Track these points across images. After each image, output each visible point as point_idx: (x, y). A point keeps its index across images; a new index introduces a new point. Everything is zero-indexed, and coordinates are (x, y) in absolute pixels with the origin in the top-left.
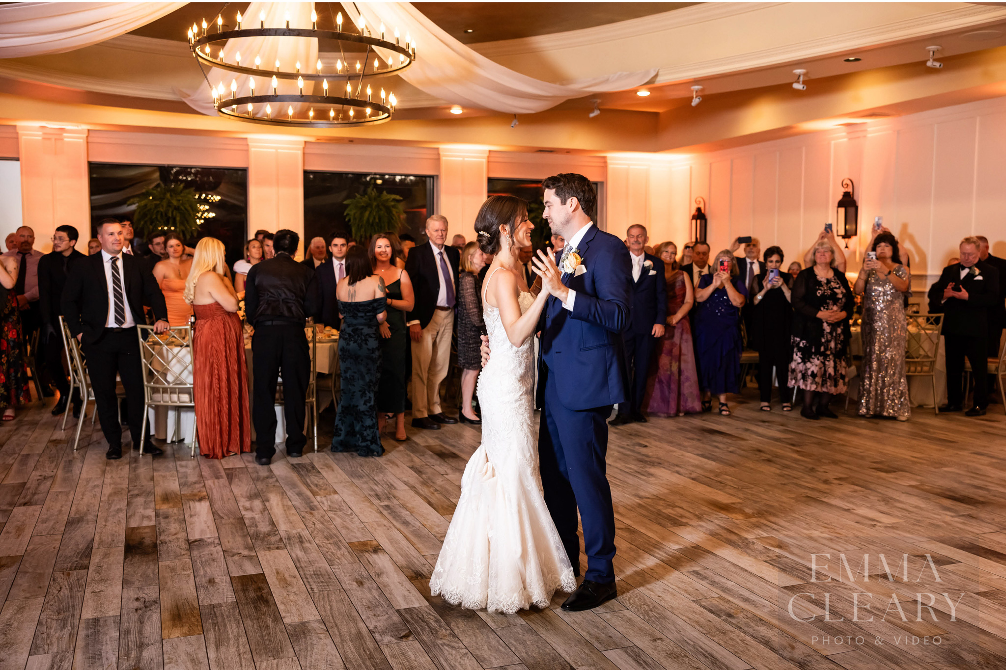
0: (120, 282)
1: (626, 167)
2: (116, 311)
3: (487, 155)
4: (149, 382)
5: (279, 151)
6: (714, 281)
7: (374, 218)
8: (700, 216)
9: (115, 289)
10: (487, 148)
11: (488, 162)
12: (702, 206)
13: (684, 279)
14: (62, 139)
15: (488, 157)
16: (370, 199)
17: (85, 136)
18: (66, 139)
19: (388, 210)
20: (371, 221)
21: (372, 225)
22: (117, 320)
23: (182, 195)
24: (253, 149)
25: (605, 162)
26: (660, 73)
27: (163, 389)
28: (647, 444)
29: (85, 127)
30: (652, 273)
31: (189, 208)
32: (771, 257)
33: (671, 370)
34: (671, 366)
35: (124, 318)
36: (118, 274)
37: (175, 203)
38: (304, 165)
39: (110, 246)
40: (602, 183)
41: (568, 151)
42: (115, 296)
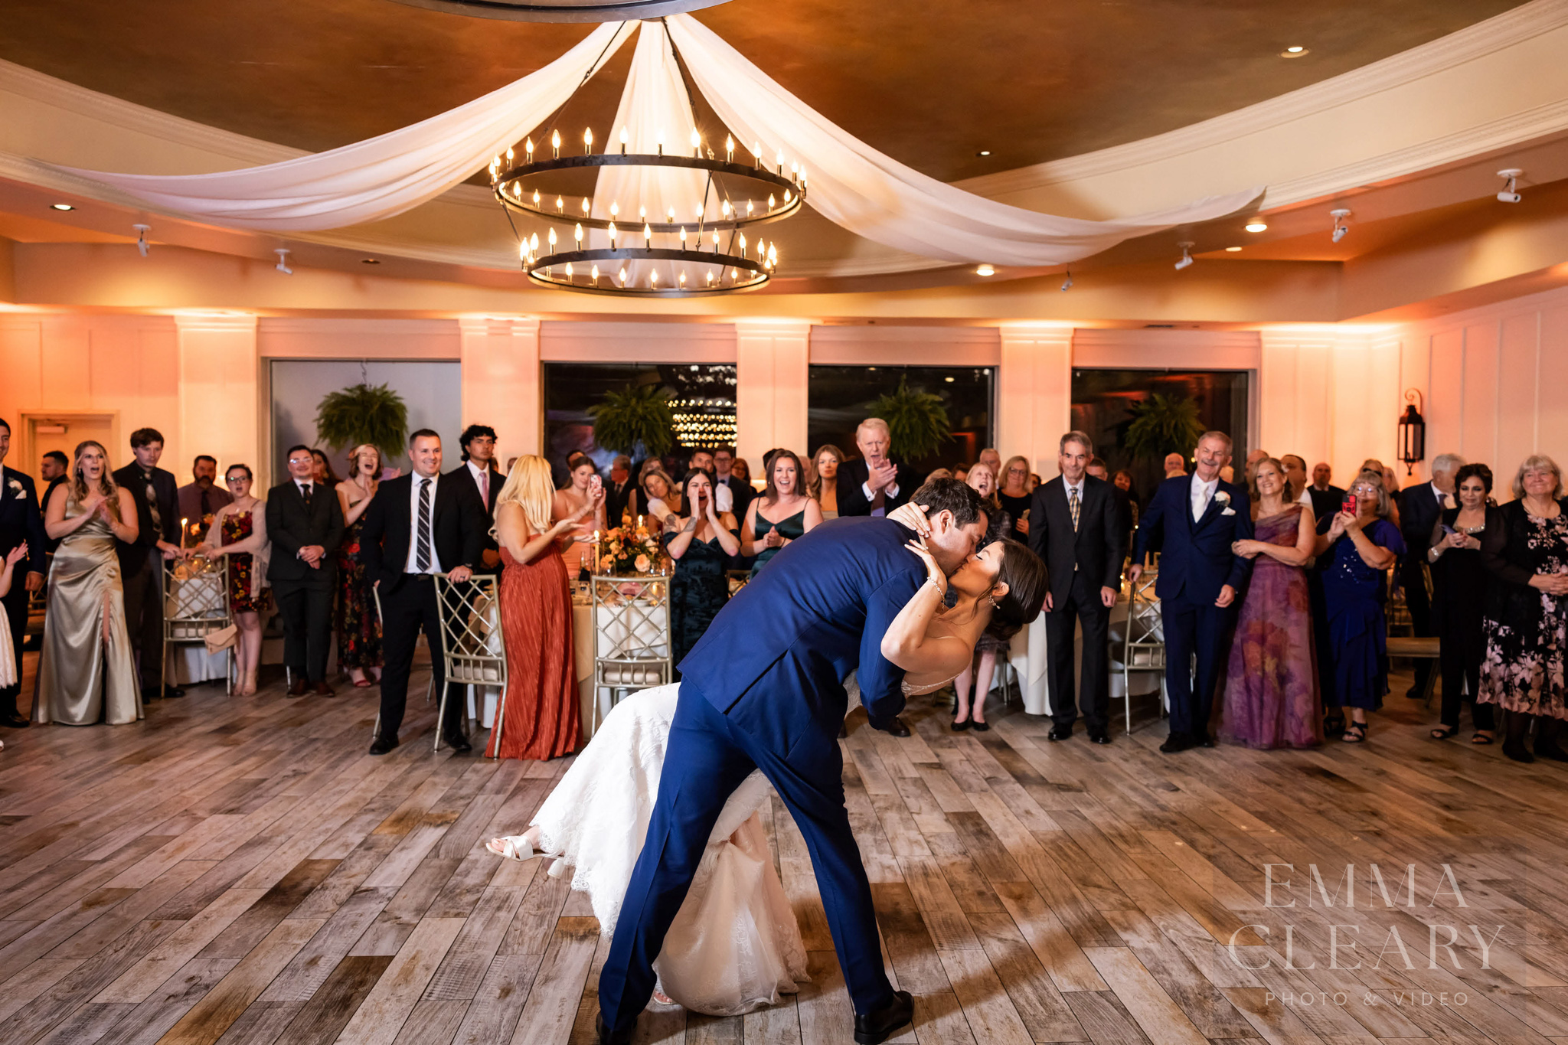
0: (428, 513)
1: (1294, 346)
2: (419, 551)
3: (1071, 335)
4: (450, 650)
5: (778, 339)
6: (1333, 526)
7: (904, 428)
8: (1413, 418)
9: (420, 522)
10: (1070, 325)
11: (1073, 345)
12: (1417, 403)
13: (1298, 521)
14: (509, 334)
15: (1073, 338)
16: (899, 401)
17: (536, 329)
18: (515, 334)
19: (924, 416)
20: (899, 431)
21: (901, 437)
22: (420, 563)
23: (652, 400)
24: (742, 338)
25: (1259, 340)
26: (1267, 193)
27: (465, 660)
28: (1181, 786)
29: (537, 318)
30: (1228, 511)
31: (658, 418)
32: (1465, 480)
33: (1263, 670)
34: (1263, 663)
35: (428, 560)
36: (427, 501)
37: (640, 410)
38: (809, 357)
39: (421, 465)
40: (1254, 371)
41: (1196, 326)
42: (420, 531)
